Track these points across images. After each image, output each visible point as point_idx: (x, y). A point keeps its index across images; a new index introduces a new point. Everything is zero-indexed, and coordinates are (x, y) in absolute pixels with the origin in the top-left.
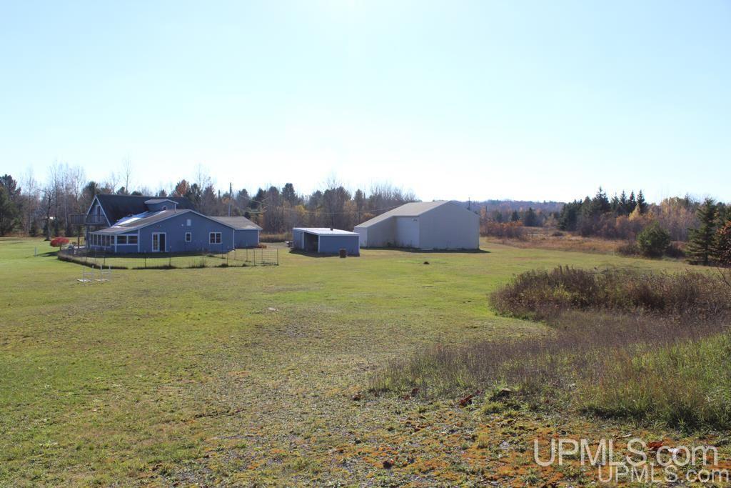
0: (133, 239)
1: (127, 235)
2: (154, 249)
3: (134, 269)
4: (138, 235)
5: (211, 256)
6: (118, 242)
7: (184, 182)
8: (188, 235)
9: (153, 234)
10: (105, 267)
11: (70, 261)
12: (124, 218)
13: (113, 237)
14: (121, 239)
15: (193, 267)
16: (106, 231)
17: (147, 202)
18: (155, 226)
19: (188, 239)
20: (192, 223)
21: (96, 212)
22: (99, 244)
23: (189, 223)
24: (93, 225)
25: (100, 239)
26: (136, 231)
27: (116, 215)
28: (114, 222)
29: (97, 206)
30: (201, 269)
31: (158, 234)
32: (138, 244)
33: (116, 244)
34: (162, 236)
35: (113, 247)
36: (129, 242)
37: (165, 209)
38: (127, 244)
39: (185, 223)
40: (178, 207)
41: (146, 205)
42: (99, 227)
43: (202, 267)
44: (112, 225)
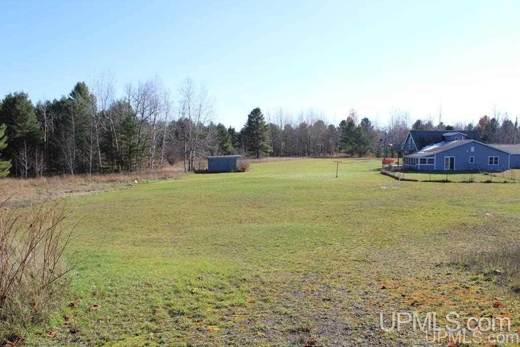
0: (431, 161)
1: (427, 158)
2: (446, 168)
3: (422, 181)
4: (435, 158)
5: (486, 174)
6: (421, 163)
7: (486, 117)
8: (472, 158)
9: (445, 157)
10: (403, 180)
11: (386, 175)
12: (427, 146)
13: (417, 159)
14: (423, 161)
15: (464, 182)
16: (413, 155)
17: (444, 135)
18: (447, 152)
19: (472, 161)
20: (475, 150)
21: (410, 142)
22: (409, 164)
23: (473, 149)
24: (407, 151)
25: (410, 160)
26: (433, 156)
27: (422, 144)
28: (420, 148)
29: (410, 138)
30: (469, 184)
31: (449, 157)
32: (435, 164)
33: (419, 164)
34: (452, 159)
35: (418, 166)
36: (429, 163)
37: (457, 139)
38: (427, 164)
39: (470, 149)
40: (467, 138)
41: (444, 137)
42: (411, 152)
43: (471, 182)
44: (419, 151)
